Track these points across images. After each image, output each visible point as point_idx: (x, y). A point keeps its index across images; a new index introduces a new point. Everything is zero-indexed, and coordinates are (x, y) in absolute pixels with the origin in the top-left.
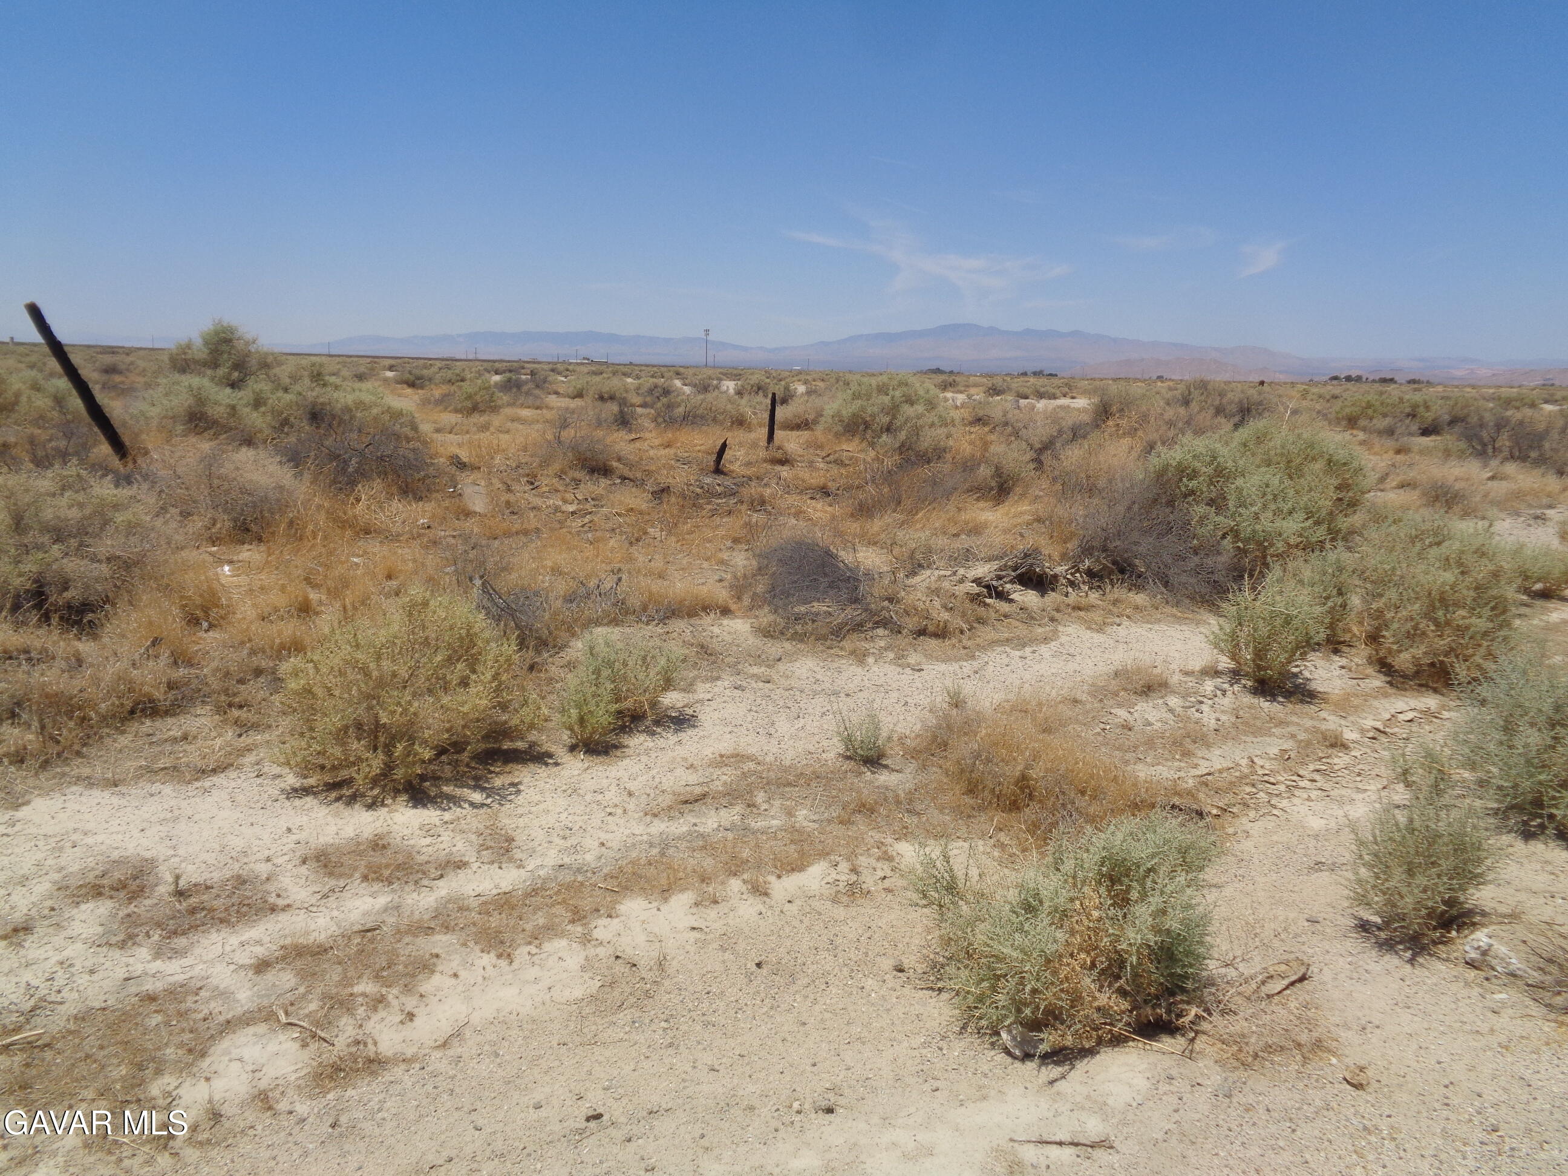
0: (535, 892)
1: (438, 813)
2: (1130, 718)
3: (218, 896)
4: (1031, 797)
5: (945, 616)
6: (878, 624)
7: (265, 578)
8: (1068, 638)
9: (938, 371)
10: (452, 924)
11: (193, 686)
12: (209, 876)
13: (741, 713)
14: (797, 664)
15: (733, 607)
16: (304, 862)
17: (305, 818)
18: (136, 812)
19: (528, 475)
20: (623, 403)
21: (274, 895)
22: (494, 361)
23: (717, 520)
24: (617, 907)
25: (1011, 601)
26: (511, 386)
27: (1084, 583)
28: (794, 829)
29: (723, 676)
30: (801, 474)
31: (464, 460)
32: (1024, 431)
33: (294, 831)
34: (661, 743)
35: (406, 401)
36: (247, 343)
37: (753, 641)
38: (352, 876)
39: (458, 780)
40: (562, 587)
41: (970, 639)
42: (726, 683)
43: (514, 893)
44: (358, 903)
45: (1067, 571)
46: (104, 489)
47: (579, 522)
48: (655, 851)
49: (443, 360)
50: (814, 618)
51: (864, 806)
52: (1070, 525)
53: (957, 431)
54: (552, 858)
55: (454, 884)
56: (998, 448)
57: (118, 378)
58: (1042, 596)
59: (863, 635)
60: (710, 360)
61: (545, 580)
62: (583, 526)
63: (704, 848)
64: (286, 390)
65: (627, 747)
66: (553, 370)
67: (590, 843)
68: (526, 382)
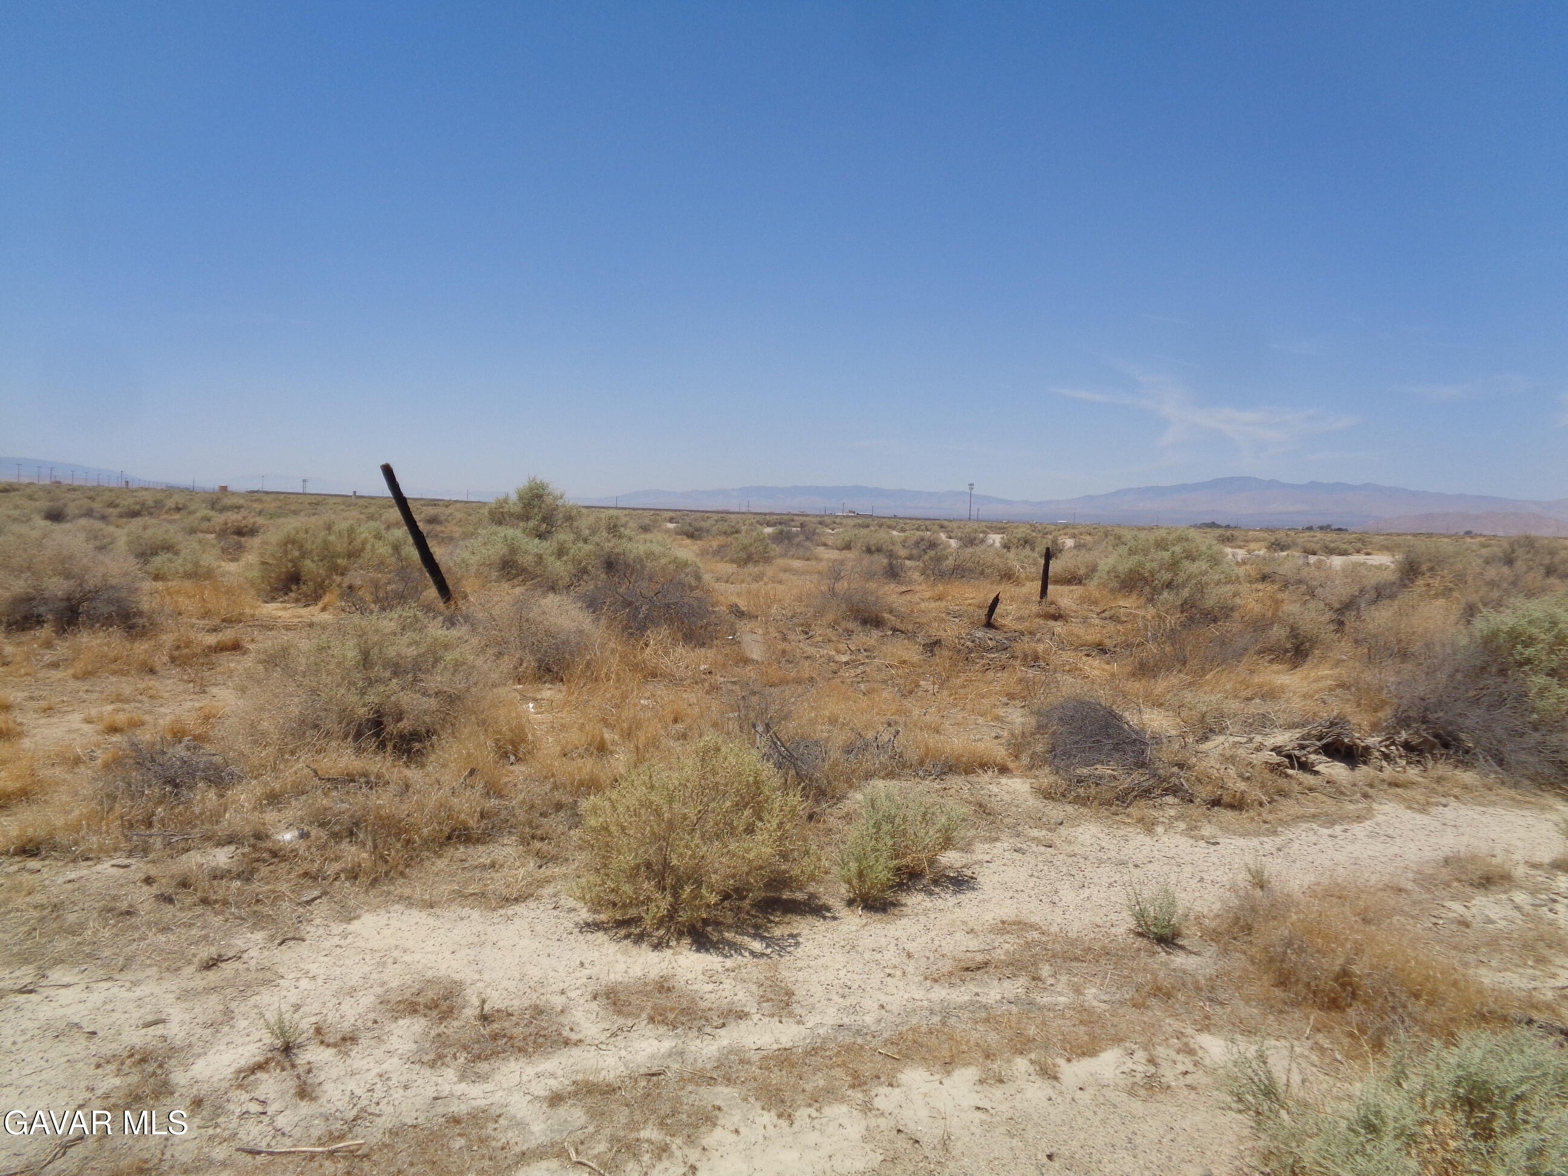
0: (813, 1051)
1: (721, 959)
2: (1467, 914)
3: (517, 1024)
4: (1354, 996)
5: (1242, 786)
6: (1167, 791)
7: (566, 716)
8: (1384, 818)
9: (1213, 525)
10: (734, 1076)
11: (502, 817)
12: (510, 1003)
13: (1023, 878)
14: (1080, 829)
15: (1011, 765)
16: (595, 998)
17: (597, 953)
18: (449, 934)
19: (802, 625)
20: (891, 555)
21: (567, 1028)
22: (765, 514)
23: (991, 674)
24: (899, 1075)
25: (1317, 773)
26: (781, 537)
27: (1401, 757)
28: (1083, 1009)
29: (1002, 837)
30: (1076, 630)
31: (744, 609)
32: (1320, 589)
33: (586, 965)
34: (939, 903)
35: (686, 551)
36: (555, 499)
37: (1033, 803)
38: (639, 1016)
39: (739, 927)
40: (840, 738)
41: (1270, 812)
42: (1006, 845)
43: (794, 1050)
44: (644, 1044)
45: (1381, 742)
46: (436, 630)
47: (852, 672)
48: (936, 1019)
49: (718, 512)
50: (1098, 781)
51: (1160, 989)
52: (1380, 692)
53: (1244, 588)
54: (831, 1017)
55: (735, 1035)
56: (1291, 607)
57: (439, 528)
58: (1353, 769)
59: (1151, 803)
60: (974, 513)
61: (822, 731)
62: (856, 676)
63: (987, 1020)
64: (585, 541)
65: (905, 905)
66: (821, 523)
67: (870, 1004)
68: (797, 535)
